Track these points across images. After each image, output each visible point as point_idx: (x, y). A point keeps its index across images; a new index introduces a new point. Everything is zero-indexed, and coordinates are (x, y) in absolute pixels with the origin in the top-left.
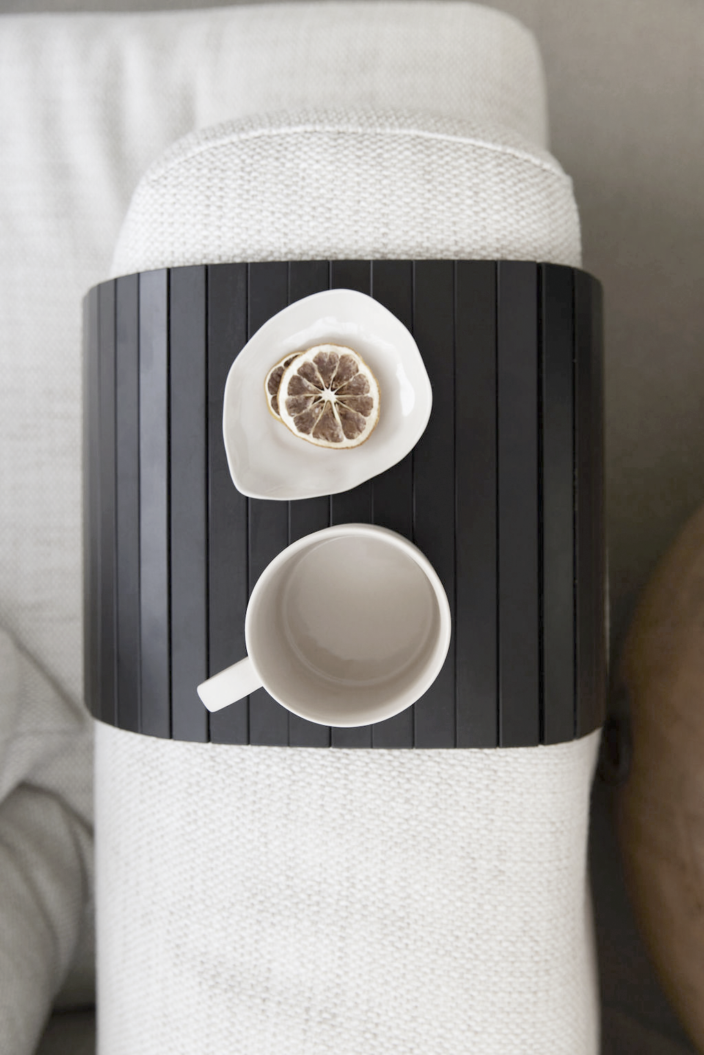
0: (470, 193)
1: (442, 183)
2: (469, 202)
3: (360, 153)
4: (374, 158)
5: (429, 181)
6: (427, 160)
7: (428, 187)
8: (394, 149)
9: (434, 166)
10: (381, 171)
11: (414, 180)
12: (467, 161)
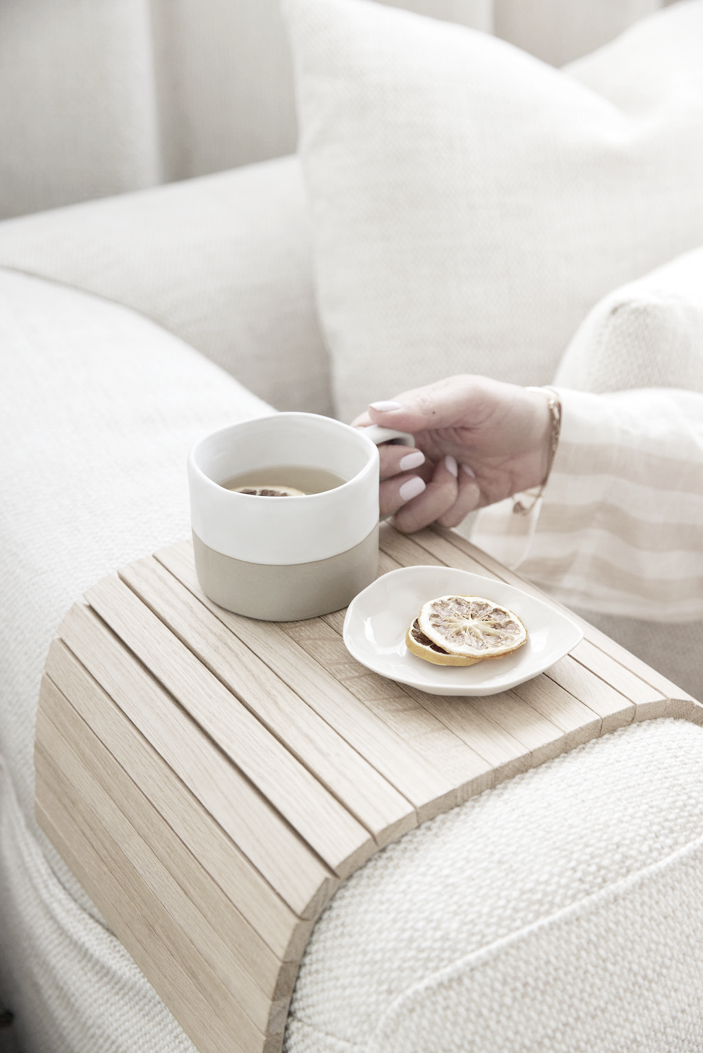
0: (450, 881)
1: (487, 870)
2: (446, 872)
3: (589, 850)
4: (572, 853)
5: (500, 862)
6: (519, 885)
7: (496, 857)
8: (561, 875)
9: (508, 884)
10: (555, 843)
11: (515, 854)
12: (480, 915)
